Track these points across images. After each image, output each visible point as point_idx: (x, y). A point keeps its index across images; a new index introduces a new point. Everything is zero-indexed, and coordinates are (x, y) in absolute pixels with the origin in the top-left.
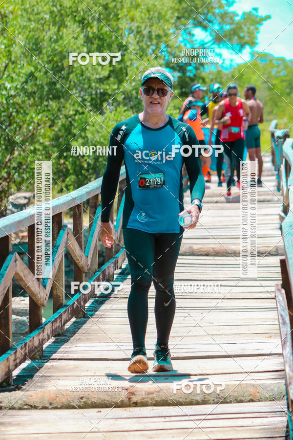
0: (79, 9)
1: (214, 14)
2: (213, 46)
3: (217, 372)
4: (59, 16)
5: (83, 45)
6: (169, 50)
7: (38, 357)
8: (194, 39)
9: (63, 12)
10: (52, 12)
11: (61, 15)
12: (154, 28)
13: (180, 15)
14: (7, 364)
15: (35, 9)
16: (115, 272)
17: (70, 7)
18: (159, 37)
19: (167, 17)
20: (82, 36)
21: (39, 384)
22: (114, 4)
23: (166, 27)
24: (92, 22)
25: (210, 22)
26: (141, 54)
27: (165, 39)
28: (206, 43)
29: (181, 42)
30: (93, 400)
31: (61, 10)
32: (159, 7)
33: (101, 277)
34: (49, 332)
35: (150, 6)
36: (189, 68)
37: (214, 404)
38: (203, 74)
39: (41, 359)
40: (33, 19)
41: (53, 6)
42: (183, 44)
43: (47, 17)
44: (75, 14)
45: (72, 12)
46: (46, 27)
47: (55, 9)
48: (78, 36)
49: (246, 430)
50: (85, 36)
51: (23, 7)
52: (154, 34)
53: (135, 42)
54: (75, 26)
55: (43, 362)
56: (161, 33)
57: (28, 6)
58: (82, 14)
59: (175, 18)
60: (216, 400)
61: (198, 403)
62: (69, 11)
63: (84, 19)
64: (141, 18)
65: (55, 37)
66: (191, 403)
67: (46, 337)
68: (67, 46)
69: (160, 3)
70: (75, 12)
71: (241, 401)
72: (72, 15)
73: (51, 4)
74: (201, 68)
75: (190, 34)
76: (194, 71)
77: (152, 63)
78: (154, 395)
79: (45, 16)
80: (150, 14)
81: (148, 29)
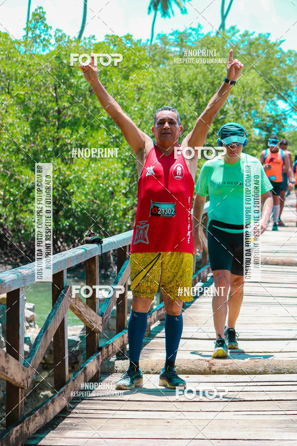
0: (193, 85)
1: (293, 90)
2: (291, 114)
3: (277, 351)
4: (179, 89)
5: (195, 111)
6: (258, 115)
7: (147, 335)
8: (277, 108)
9: (182, 87)
10: (173, 87)
11: (181, 89)
12: (247, 99)
13: (268, 91)
14: (123, 339)
15: (162, 85)
16: (208, 275)
17: (187, 84)
18: (250, 105)
19: (257, 92)
20: (195, 104)
21: (146, 355)
22: (219, 81)
23: (255, 99)
24: (203, 94)
25: (289, 96)
26: (237, 117)
27: (255, 107)
28: (287, 111)
29: (268, 110)
30: (184, 368)
31: (180, 85)
32: (251, 84)
33: (197, 278)
34: (155, 317)
35: (244, 83)
36: (274, 129)
37: (272, 374)
38: (283, 133)
39: (148, 337)
40: (160, 91)
41: (175, 82)
42: (269, 111)
43: (170, 90)
44: (190, 88)
45: (188, 87)
46: (169, 97)
47: (176, 85)
48: (192, 104)
49: (293, 393)
50: (197, 104)
51: (153, 83)
52: (247, 104)
53: (232, 109)
54: (190, 97)
55: (149, 339)
56: (252, 102)
57: (156, 82)
58: (195, 87)
59: (263, 93)
60: (273, 371)
61: (260, 373)
62: (186, 86)
63: (196, 92)
64: (238, 92)
65: (175, 104)
66: (255, 373)
67: (153, 321)
68: (183, 111)
69: (252, 81)
70: (190, 87)
71: (292, 373)
72: (188, 88)
73: (174, 81)
74: (283, 129)
75: (275, 104)
76: (277, 131)
77: (245, 124)
78: (228, 366)
79: (169, 90)
80: (244, 89)
81: (243, 100)
